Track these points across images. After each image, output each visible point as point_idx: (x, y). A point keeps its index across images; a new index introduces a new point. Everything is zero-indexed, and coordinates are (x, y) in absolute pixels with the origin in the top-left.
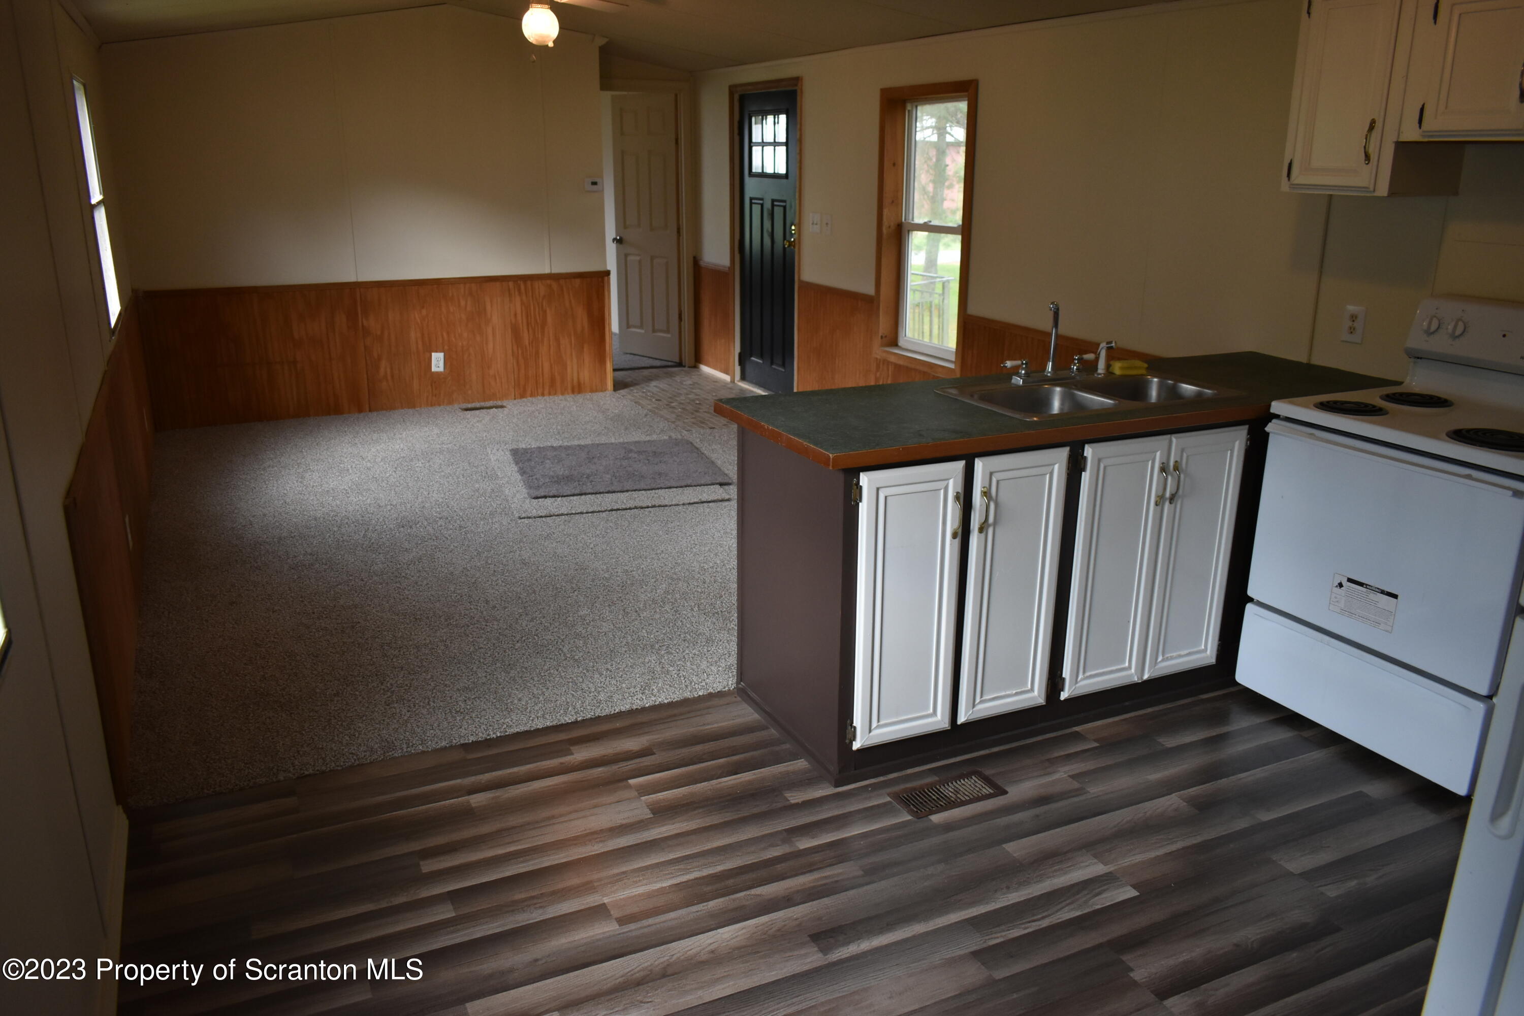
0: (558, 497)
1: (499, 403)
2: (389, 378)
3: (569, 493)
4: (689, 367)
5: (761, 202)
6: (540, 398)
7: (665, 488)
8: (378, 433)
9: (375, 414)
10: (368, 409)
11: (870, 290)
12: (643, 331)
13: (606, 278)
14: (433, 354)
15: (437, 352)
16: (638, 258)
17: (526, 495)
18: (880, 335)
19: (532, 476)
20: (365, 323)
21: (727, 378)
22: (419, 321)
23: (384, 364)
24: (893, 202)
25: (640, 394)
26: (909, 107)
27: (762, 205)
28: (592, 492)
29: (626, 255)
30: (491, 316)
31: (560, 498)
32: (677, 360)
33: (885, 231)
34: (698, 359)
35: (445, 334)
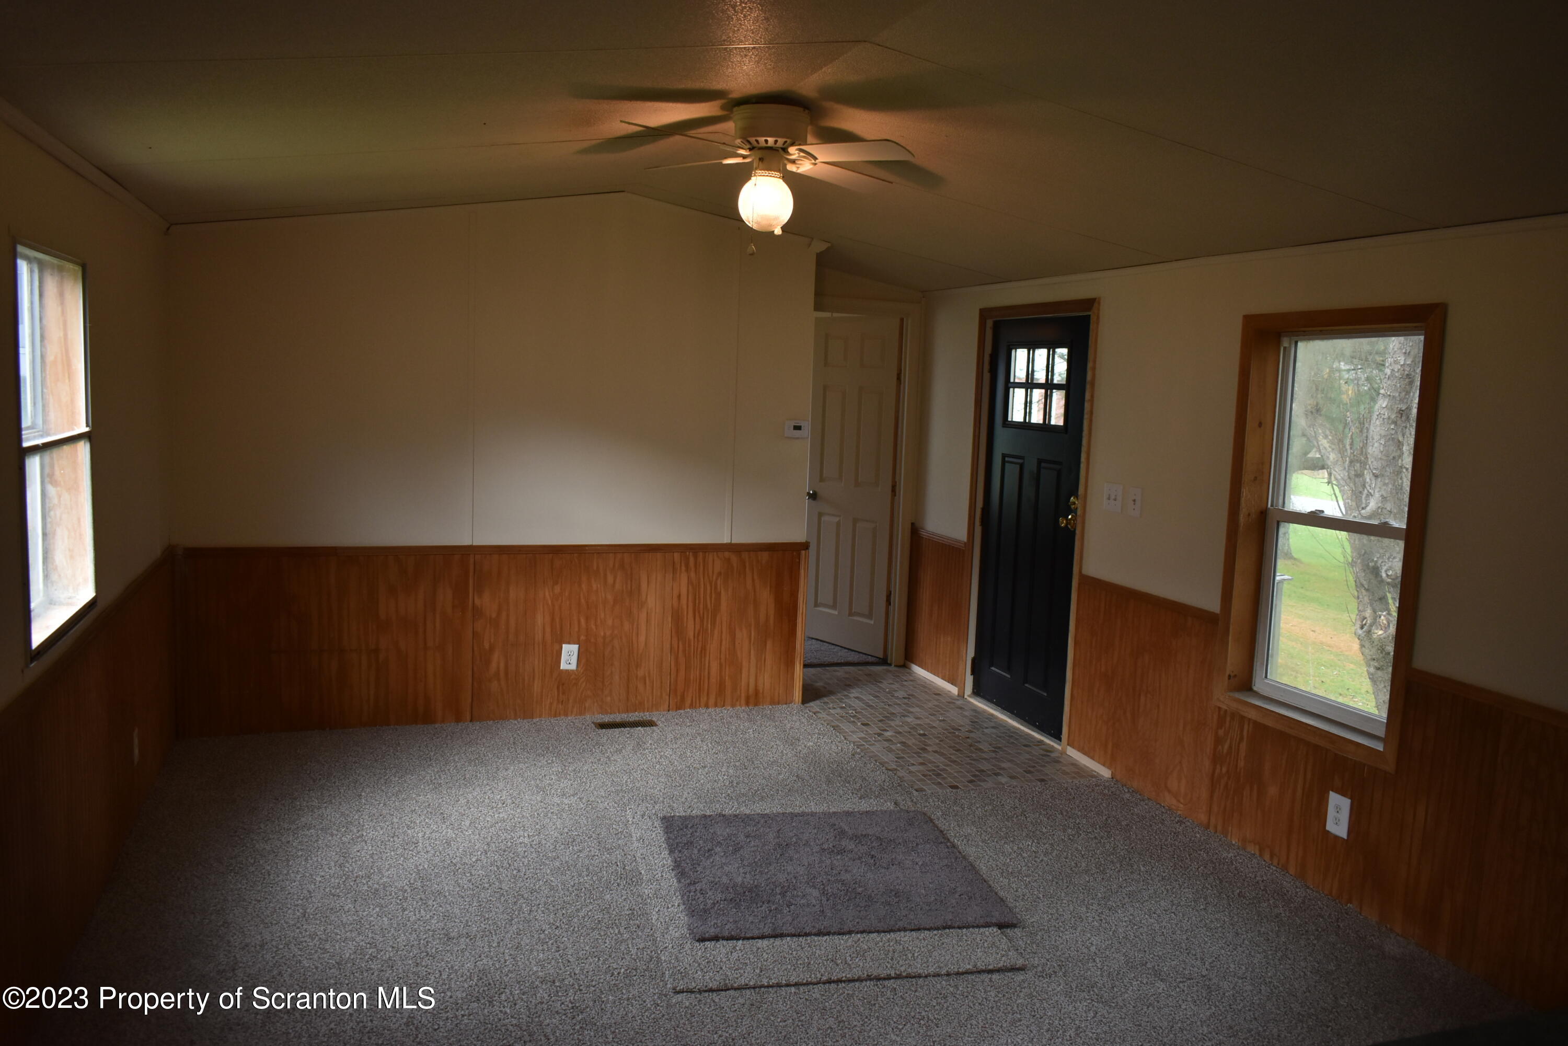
0: (738, 939)
1: (646, 716)
2: (502, 675)
3: (756, 933)
4: (896, 666)
5: (1020, 461)
6: (703, 710)
7: (912, 930)
8: (475, 765)
9: (477, 725)
10: (468, 718)
11: (1212, 604)
12: (836, 613)
13: (803, 552)
14: (564, 645)
15: (569, 643)
16: (837, 519)
17: (685, 931)
18: (1227, 675)
19: (695, 883)
20: (477, 602)
21: (954, 690)
22: (550, 602)
23: (497, 660)
24: (1256, 478)
25: (839, 710)
26: (1285, 342)
27: (1022, 467)
28: (793, 931)
29: (820, 515)
30: (647, 597)
31: (741, 942)
32: (880, 655)
33: (1242, 519)
34: (909, 656)
35: (583, 621)
